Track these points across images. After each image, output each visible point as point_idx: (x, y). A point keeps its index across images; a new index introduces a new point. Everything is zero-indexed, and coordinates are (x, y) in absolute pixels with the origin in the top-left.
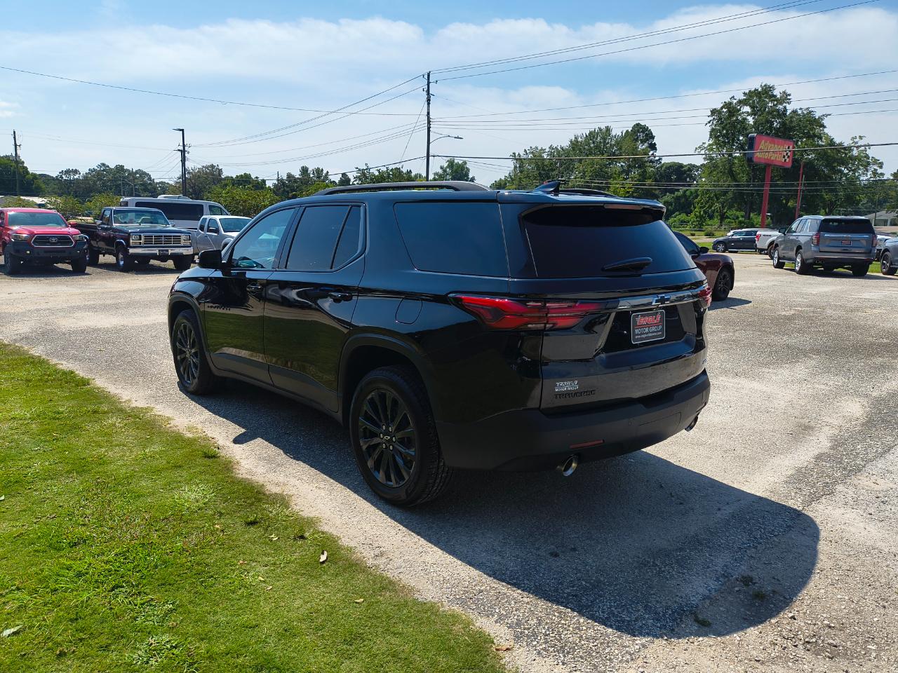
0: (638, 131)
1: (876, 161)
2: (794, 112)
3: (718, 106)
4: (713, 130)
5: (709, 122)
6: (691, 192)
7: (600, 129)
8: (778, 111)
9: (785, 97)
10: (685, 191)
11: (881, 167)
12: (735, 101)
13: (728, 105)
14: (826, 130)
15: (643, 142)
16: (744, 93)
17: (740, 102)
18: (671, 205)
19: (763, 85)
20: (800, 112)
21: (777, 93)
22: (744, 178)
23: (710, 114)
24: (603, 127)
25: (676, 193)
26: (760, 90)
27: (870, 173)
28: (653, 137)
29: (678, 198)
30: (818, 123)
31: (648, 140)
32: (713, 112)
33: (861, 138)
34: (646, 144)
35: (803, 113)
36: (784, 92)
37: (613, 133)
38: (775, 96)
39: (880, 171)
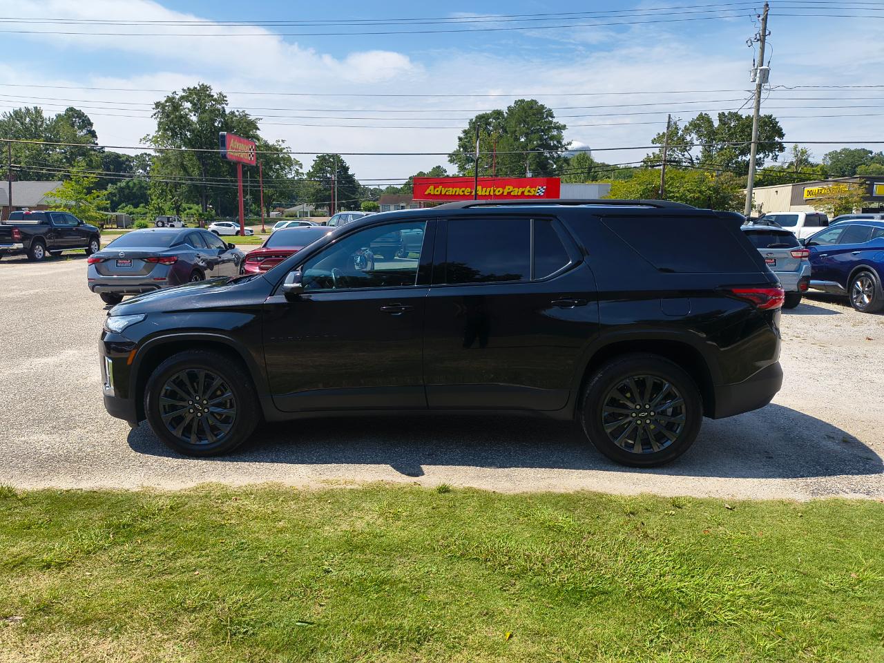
0: (73, 116)
1: (297, 162)
2: (233, 113)
3: (163, 100)
4: (160, 124)
5: (155, 115)
6: (134, 184)
7: (28, 110)
8: (219, 110)
9: (222, 99)
10: (128, 182)
11: (301, 168)
12: (177, 97)
13: (170, 99)
14: (258, 132)
15: (81, 128)
16: (183, 90)
17: (182, 98)
18: (115, 196)
19: (200, 84)
20: (237, 113)
21: (215, 93)
22: (196, 173)
23: (154, 106)
24: (31, 107)
25: (119, 184)
26: (198, 88)
27: (293, 172)
28: (91, 125)
29: (121, 190)
30: (253, 125)
31: (86, 127)
32: (158, 105)
33: (283, 141)
34: (85, 131)
35: (239, 115)
36: (220, 94)
37: (45, 115)
38: (213, 96)
39: (300, 171)
